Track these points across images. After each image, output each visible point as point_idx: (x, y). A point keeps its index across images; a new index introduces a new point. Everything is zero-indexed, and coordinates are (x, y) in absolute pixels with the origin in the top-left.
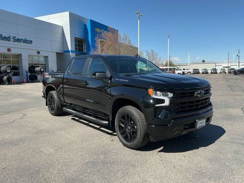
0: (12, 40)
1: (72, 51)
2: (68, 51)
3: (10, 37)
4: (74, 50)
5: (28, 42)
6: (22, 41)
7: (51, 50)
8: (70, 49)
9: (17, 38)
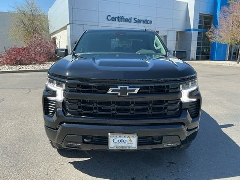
0: (133, 21)
1: (194, 30)
2: (190, 30)
3: (131, 19)
4: (197, 28)
5: (148, 22)
6: (142, 21)
7: (171, 29)
8: (192, 27)
9: (138, 19)
